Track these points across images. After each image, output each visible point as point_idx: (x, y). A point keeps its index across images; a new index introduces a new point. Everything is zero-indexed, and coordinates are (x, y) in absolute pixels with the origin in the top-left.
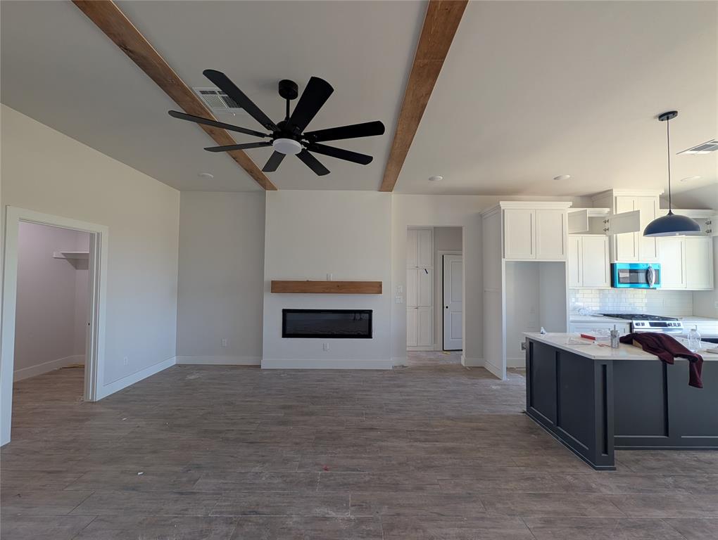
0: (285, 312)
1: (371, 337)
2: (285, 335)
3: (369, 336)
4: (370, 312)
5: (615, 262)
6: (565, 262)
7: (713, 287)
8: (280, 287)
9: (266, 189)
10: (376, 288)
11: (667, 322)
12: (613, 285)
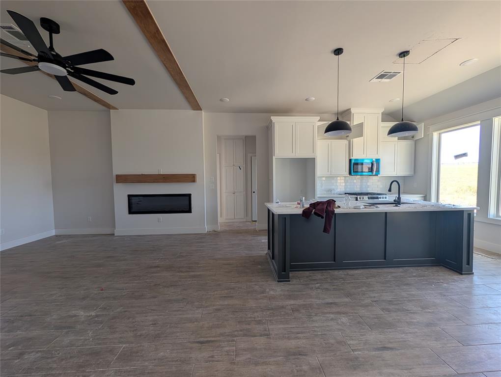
0: (129, 196)
1: (191, 212)
2: (131, 212)
3: (190, 211)
4: (189, 196)
5: (352, 158)
6: (315, 158)
7: (413, 173)
8: (122, 179)
9: (110, 109)
10: (191, 178)
11: (379, 196)
12: (350, 173)
